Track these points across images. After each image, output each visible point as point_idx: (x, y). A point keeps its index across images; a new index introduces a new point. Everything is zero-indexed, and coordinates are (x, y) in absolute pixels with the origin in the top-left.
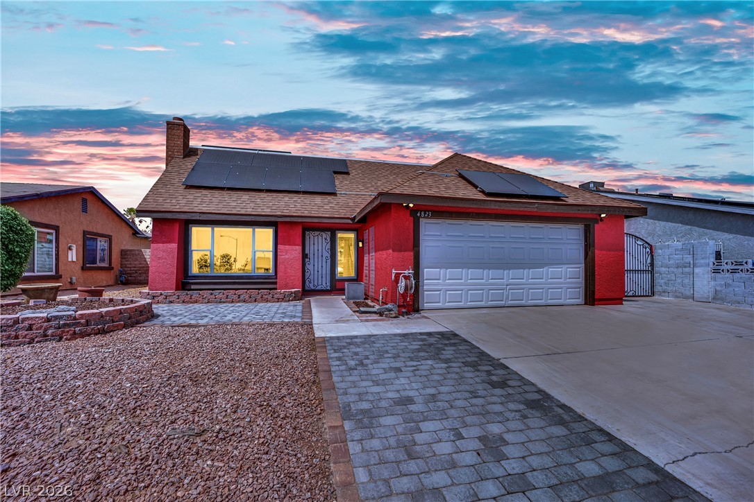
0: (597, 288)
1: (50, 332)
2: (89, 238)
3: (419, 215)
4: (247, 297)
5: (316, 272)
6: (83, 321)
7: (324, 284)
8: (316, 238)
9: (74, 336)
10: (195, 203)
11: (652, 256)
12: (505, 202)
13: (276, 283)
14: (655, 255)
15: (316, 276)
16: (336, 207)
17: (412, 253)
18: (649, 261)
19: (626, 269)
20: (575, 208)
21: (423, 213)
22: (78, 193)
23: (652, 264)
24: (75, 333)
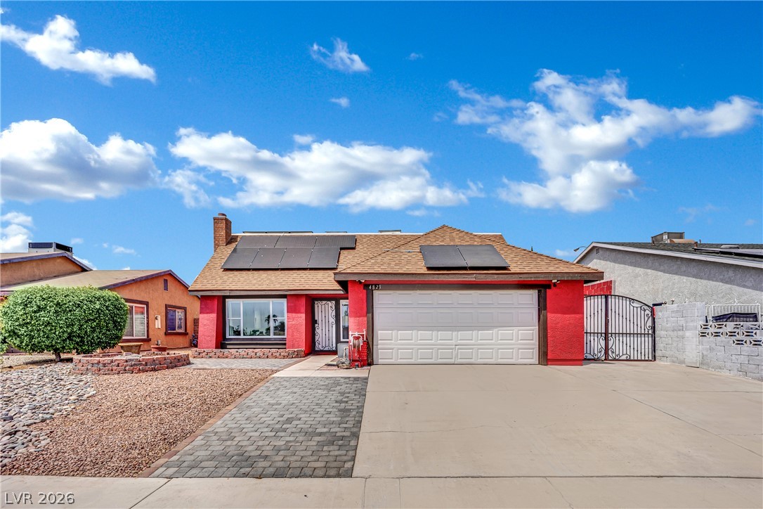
0: (549, 349)
1: (127, 368)
2: (170, 309)
3: (370, 288)
4: (261, 354)
5: (324, 335)
6: (144, 363)
7: (331, 345)
8: (323, 306)
10: (228, 283)
11: (653, 319)
12: (443, 274)
13: (285, 344)
14: (656, 317)
15: (324, 339)
17: (365, 319)
18: (650, 323)
19: (610, 332)
20: (517, 276)
21: (374, 287)
22: (161, 276)
23: (654, 328)
24: (139, 370)
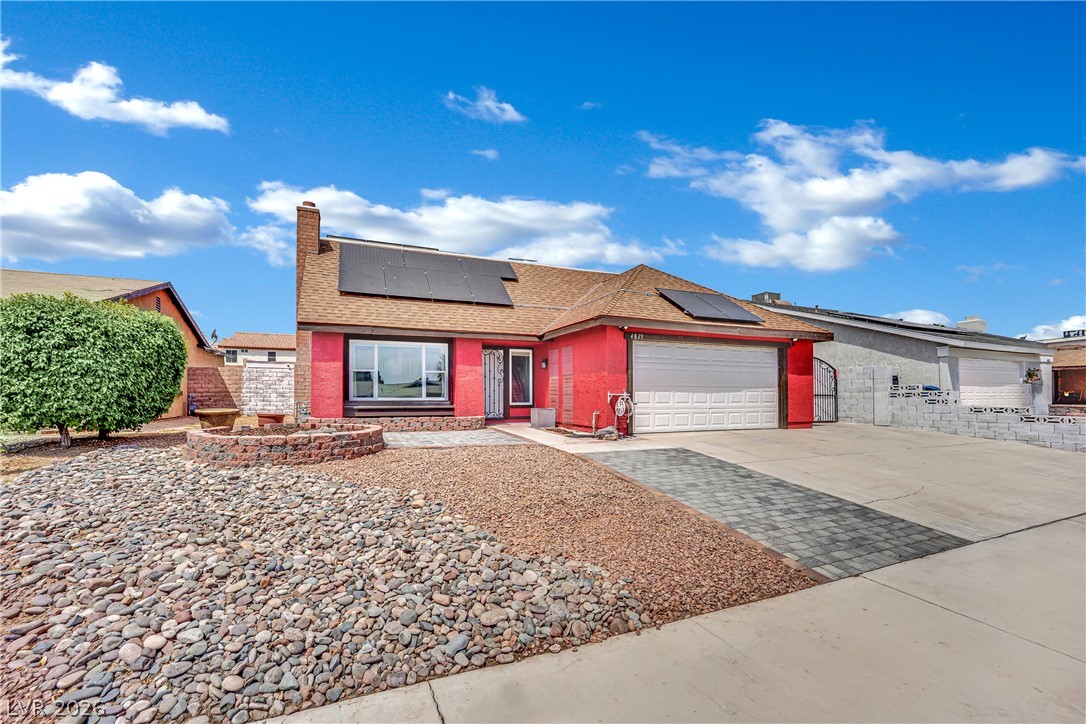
0: (790, 411)
1: (336, 451)
3: (632, 337)
4: (431, 425)
5: (487, 398)
7: (497, 411)
8: (487, 357)
9: (354, 455)
11: (836, 381)
13: (452, 409)
14: (838, 379)
16: (519, 322)
17: (625, 376)
18: (833, 386)
19: (814, 393)
21: (635, 336)
23: (836, 389)
24: (354, 452)
